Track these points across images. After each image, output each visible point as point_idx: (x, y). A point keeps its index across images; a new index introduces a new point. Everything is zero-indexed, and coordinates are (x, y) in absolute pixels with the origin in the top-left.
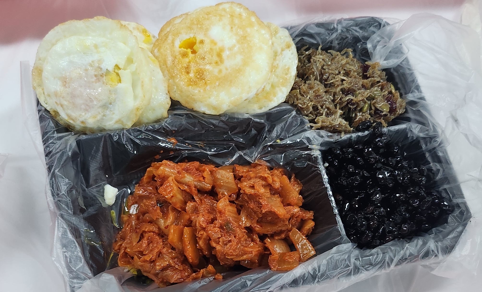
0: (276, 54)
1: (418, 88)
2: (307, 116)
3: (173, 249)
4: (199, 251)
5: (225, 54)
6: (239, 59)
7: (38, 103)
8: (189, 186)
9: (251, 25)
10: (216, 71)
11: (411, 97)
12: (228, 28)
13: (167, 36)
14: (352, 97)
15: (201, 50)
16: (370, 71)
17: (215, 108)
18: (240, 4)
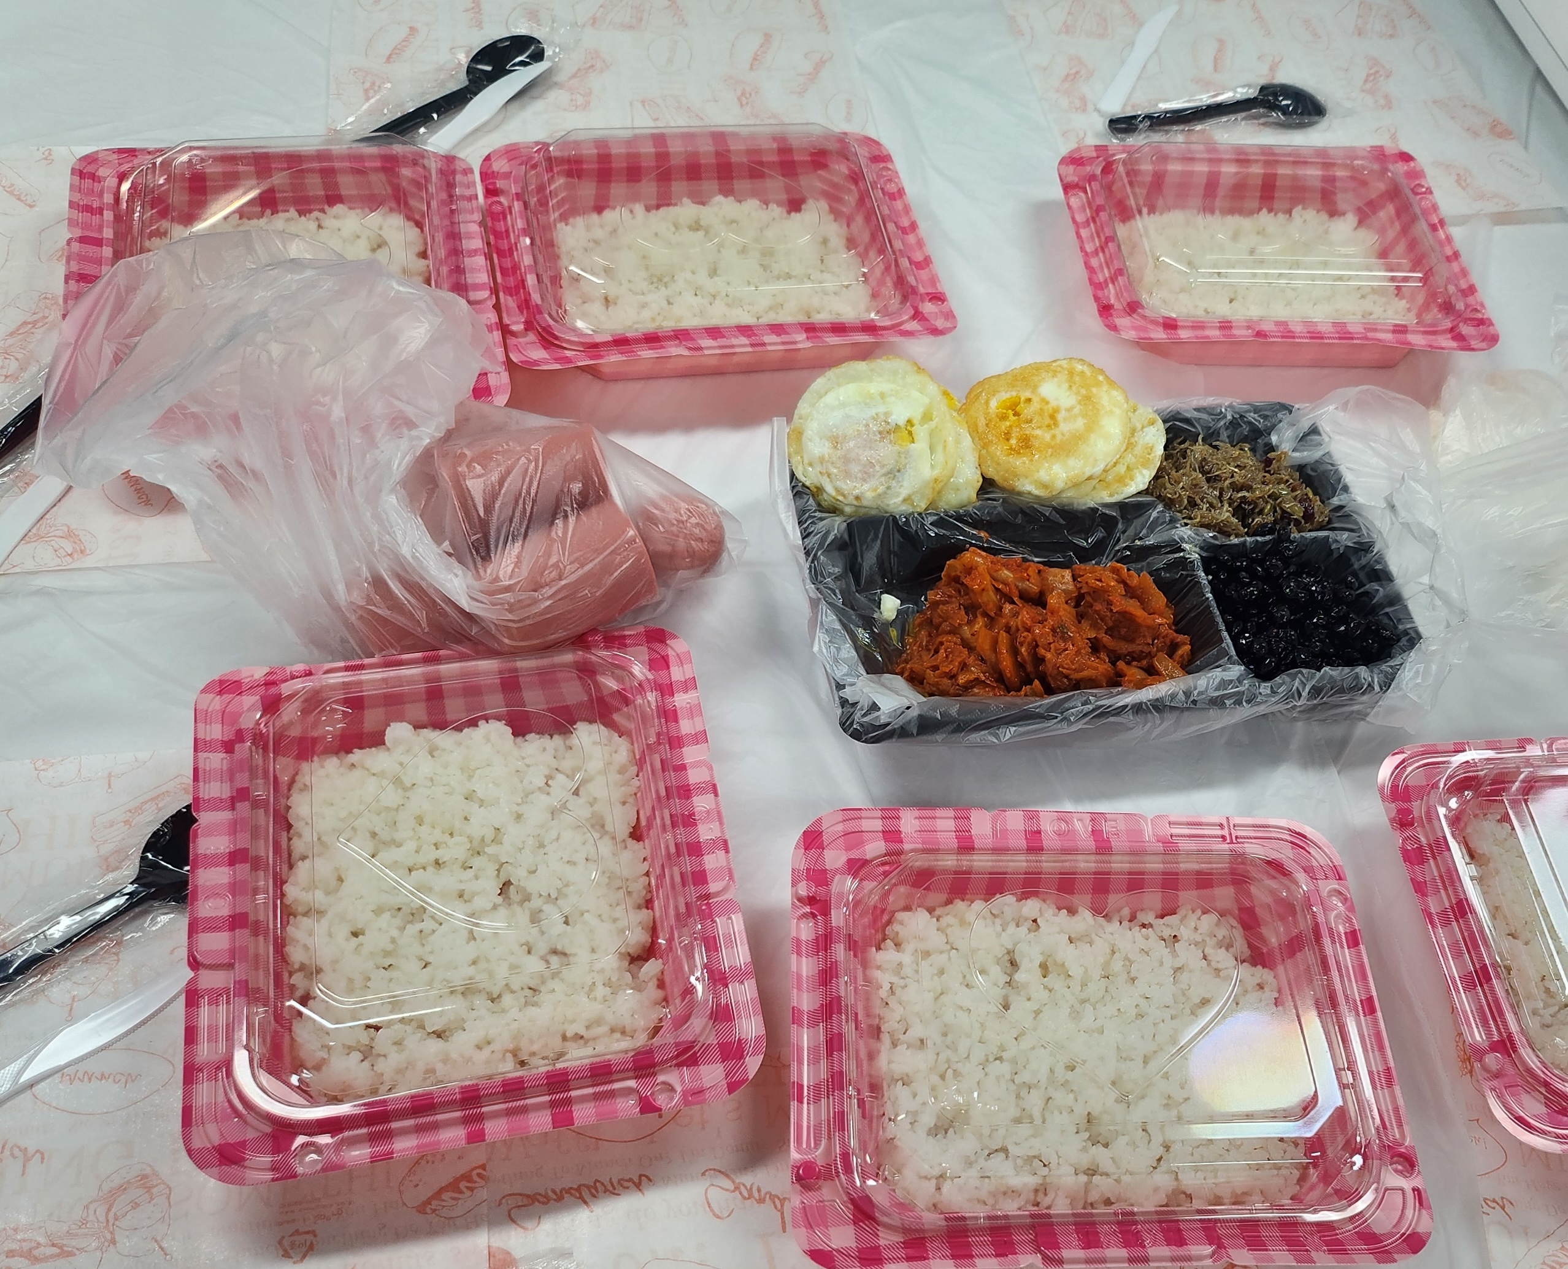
0: (1133, 432)
1: (1346, 489)
2: (1180, 512)
3: (982, 660)
4: (1020, 666)
5: (1060, 417)
6: (1080, 423)
7: (793, 475)
8: (1006, 584)
9: (1098, 384)
10: (1047, 437)
11: (1335, 501)
12: (1066, 386)
13: (978, 396)
14: (1247, 494)
15: (1027, 411)
16: (1275, 465)
17: (1045, 486)
18: (1081, 360)
